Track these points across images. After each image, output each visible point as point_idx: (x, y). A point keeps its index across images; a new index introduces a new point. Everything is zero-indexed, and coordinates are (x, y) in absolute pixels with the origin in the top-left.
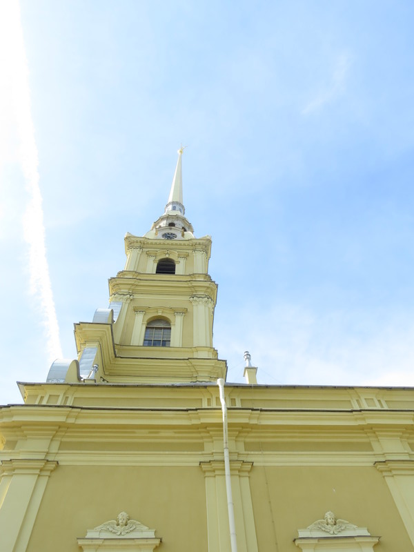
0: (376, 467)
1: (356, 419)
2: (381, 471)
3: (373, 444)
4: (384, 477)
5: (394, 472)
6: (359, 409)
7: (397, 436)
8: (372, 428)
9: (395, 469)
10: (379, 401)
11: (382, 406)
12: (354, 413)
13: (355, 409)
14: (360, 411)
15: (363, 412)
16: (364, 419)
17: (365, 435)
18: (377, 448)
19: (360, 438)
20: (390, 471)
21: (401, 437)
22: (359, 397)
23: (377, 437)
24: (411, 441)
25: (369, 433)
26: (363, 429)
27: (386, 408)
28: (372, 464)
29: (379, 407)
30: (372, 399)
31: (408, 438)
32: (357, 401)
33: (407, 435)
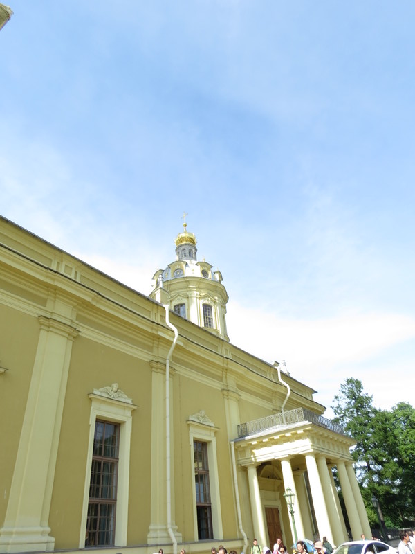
0: (39, 319)
1: (47, 277)
2: (41, 325)
3: (48, 301)
4: (41, 329)
5: (51, 329)
6: (55, 270)
7: (71, 305)
8: (55, 290)
9: (53, 327)
10: (76, 273)
11: (75, 278)
12: (49, 271)
13: (52, 268)
14: (55, 272)
15: (57, 274)
16: (54, 280)
17: (46, 292)
18: (49, 307)
19: (41, 294)
20: (49, 327)
21: (74, 307)
22: (62, 261)
23: (55, 298)
24: (79, 313)
25: (52, 292)
26: (48, 287)
27: (78, 280)
28: (37, 316)
29: (72, 277)
30: (72, 268)
31: (79, 310)
32: (58, 263)
33: (80, 308)
